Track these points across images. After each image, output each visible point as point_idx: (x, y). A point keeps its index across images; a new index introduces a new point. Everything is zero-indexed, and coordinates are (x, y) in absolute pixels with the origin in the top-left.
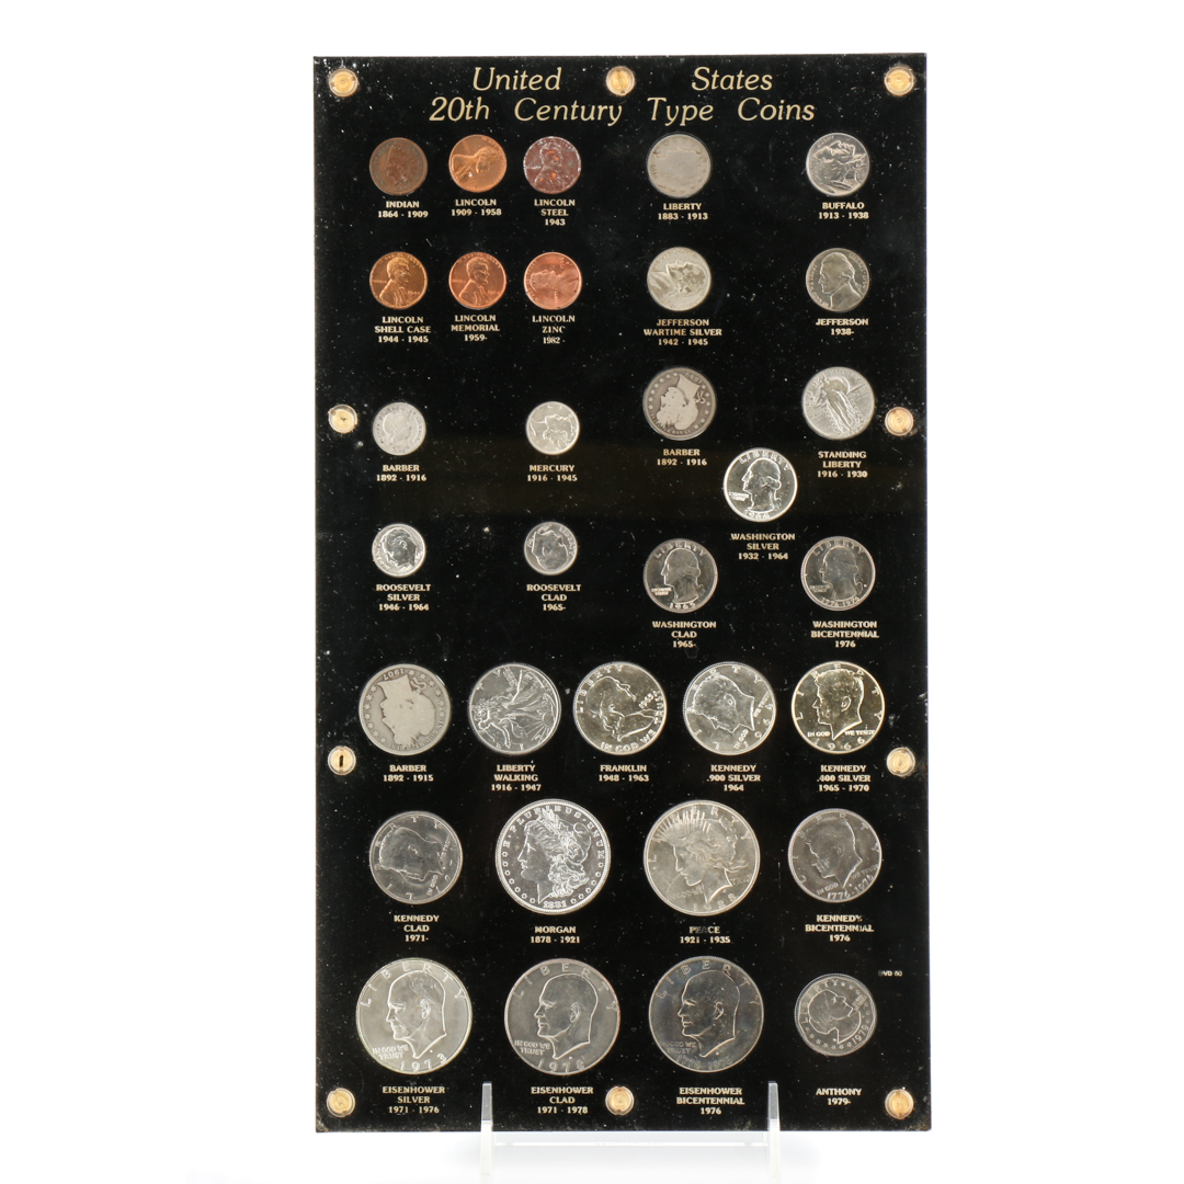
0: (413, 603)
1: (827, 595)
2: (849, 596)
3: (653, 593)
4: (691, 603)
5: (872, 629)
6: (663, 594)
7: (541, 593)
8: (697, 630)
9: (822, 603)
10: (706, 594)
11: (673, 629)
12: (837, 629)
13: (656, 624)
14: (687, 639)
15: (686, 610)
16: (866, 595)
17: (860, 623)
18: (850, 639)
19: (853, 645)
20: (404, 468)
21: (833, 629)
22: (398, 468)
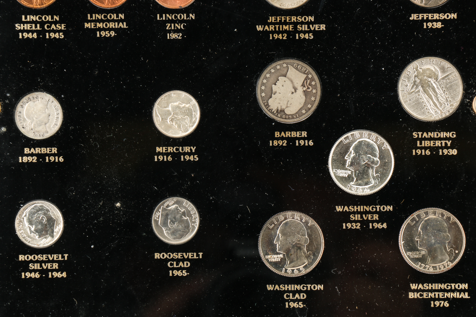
0: (52, 271)
1: (422, 260)
2: (442, 261)
3: (267, 260)
4: (301, 267)
5: (464, 291)
6: (273, 260)
7: (167, 260)
8: (306, 292)
9: (418, 267)
10: (314, 260)
11: (285, 292)
12: (432, 291)
13: (270, 288)
14: (298, 301)
15: (296, 274)
16: (457, 260)
17: (453, 285)
18: (444, 300)
19: (447, 305)
20: (44, 150)
21: (428, 291)
22: (38, 150)
